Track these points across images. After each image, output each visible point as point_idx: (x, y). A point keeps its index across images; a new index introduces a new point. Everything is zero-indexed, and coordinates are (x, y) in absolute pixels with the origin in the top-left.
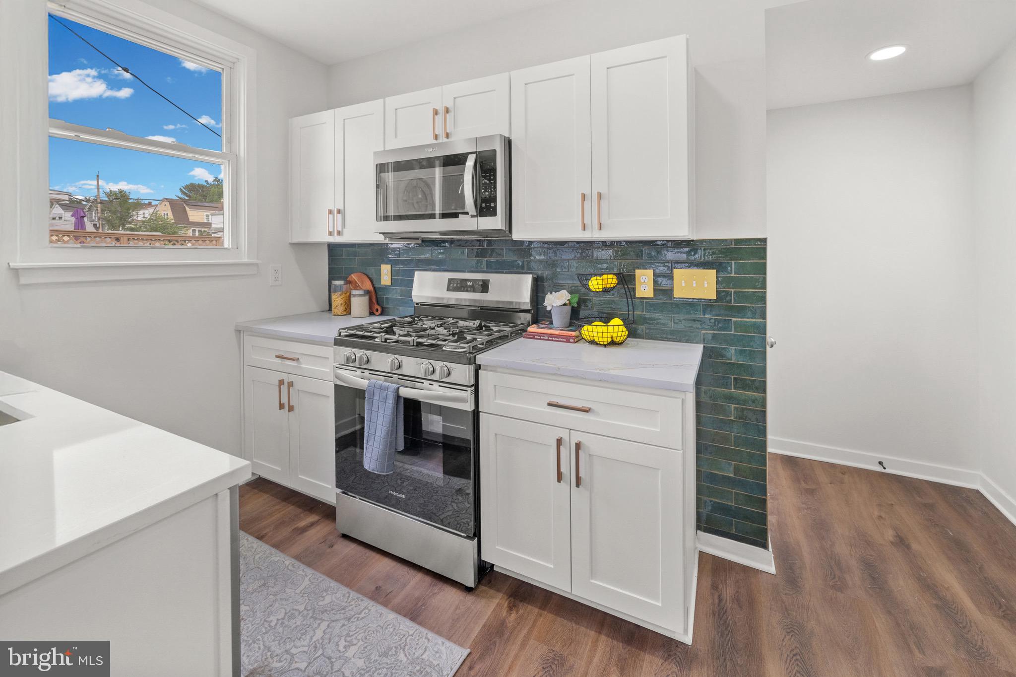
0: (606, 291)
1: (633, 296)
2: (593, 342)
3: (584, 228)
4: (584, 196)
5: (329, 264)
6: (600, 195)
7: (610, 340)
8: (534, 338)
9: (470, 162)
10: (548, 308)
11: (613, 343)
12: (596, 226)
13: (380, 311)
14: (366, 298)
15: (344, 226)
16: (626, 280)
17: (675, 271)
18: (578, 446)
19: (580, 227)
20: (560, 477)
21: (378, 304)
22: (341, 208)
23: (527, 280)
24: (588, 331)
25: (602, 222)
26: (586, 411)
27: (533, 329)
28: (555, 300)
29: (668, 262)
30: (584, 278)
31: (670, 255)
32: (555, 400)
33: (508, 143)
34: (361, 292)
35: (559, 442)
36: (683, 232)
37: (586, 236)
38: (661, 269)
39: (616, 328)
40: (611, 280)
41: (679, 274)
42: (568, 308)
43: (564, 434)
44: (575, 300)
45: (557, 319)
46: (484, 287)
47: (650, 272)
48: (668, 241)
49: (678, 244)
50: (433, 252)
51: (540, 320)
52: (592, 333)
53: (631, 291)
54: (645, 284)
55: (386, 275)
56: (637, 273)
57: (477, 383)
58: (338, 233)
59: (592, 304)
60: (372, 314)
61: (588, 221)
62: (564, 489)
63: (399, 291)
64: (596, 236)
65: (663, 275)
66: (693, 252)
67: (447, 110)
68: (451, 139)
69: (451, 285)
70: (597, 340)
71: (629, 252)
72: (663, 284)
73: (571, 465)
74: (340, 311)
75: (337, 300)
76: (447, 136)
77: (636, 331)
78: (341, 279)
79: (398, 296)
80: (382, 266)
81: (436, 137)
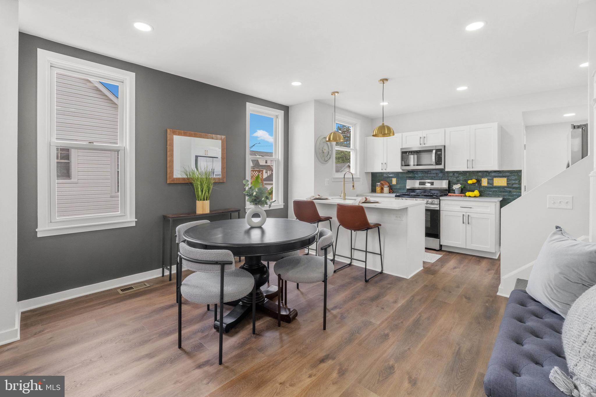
0: (473, 184)
1: (481, 185)
2: (470, 196)
3: (468, 168)
4: (468, 160)
5: (372, 178)
6: (472, 160)
7: (475, 195)
8: (451, 196)
9: (434, 152)
10: (454, 189)
11: (475, 197)
12: (471, 167)
13: (392, 192)
14: (388, 188)
15: (387, 167)
16: (479, 181)
17: (494, 178)
18: (468, 215)
19: (467, 168)
20: (463, 223)
21: (391, 190)
22: (386, 162)
23: (446, 182)
24: (468, 194)
25: (473, 166)
26: (471, 208)
27: (449, 194)
28: (457, 187)
29: (492, 176)
30: (466, 181)
31: (493, 174)
32: (461, 206)
33: (445, 146)
34: (387, 186)
35: (463, 215)
36: (496, 168)
37: (469, 170)
38: (490, 178)
39: (476, 193)
40: (474, 181)
41: (495, 179)
42: (460, 189)
43: (464, 213)
44: (463, 186)
45: (456, 191)
46: (432, 184)
47: (486, 179)
48: (492, 171)
49: (495, 172)
50: (412, 174)
51: (451, 191)
52: (469, 194)
53: (481, 184)
54: (485, 182)
55: (394, 181)
56: (482, 179)
57: (440, 204)
58: (385, 169)
59: (468, 187)
60: (390, 193)
61: (469, 166)
62: (464, 225)
63: (399, 185)
64: (471, 170)
65: (491, 180)
66: (500, 174)
67: (424, 137)
68: (426, 145)
69: (421, 183)
70: (471, 196)
71: (480, 174)
72: (490, 182)
73: (467, 220)
74: (379, 192)
75: (378, 189)
76: (424, 144)
77: (482, 194)
78: (379, 183)
79: (399, 187)
80: (392, 179)
81: (420, 144)
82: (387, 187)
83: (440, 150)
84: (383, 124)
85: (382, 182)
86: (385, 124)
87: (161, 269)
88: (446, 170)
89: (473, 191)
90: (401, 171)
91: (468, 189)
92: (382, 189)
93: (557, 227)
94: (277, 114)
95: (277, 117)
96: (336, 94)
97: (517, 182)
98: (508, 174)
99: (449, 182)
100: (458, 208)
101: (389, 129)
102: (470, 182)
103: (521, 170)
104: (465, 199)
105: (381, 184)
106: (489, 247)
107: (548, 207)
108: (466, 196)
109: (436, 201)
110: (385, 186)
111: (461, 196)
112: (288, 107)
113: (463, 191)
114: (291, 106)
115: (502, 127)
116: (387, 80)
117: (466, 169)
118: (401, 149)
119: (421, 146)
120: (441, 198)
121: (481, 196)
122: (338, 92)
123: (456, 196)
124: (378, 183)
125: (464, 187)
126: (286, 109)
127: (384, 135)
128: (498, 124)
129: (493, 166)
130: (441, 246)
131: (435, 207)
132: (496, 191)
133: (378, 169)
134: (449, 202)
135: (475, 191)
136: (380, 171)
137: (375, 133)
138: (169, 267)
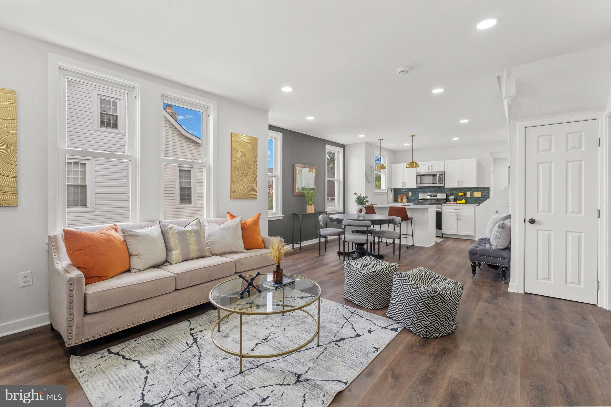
0: (462, 195)
2: (460, 203)
4: (458, 181)
5: (394, 193)
6: (461, 181)
9: (438, 175)
10: (450, 199)
11: (463, 203)
12: (460, 185)
14: (406, 199)
16: (465, 194)
18: (459, 214)
20: (456, 219)
21: (408, 200)
22: (406, 182)
23: (445, 194)
24: (458, 202)
25: (462, 185)
26: (460, 210)
27: (447, 202)
28: (452, 198)
30: (457, 194)
31: (473, 190)
32: (455, 209)
33: (444, 172)
34: (405, 198)
35: (456, 214)
37: (459, 187)
39: (464, 201)
40: (462, 194)
41: (474, 193)
43: (456, 213)
45: (451, 201)
46: (436, 196)
47: (469, 193)
48: (473, 188)
49: (475, 188)
50: (424, 190)
51: (448, 201)
53: (466, 196)
54: (468, 195)
55: (410, 194)
56: (467, 193)
57: (442, 208)
58: (405, 186)
59: (459, 198)
60: (407, 202)
61: (459, 185)
62: (457, 220)
63: (414, 197)
64: (460, 187)
65: (472, 193)
66: (477, 189)
67: (431, 166)
68: (433, 171)
69: (432, 195)
71: (465, 189)
72: (472, 194)
73: (458, 217)
74: (400, 202)
75: (399, 199)
76: (431, 170)
77: (467, 202)
78: (399, 195)
80: (409, 193)
81: (429, 170)
83: (442, 174)
84: (412, 161)
85: (401, 195)
86: (414, 161)
87: (292, 244)
88: (445, 187)
89: (462, 200)
90: (416, 187)
91: (459, 199)
92: (402, 200)
93: (496, 211)
94: (339, 150)
95: (339, 152)
96: (381, 140)
97: (486, 194)
98: (482, 190)
99: (447, 194)
100: (453, 211)
101: (416, 163)
102: (460, 194)
103: (489, 187)
104: (457, 205)
105: (401, 196)
106: (471, 233)
107: (497, 205)
108: (457, 203)
109: (440, 206)
110: (404, 198)
111: (455, 203)
112: (345, 145)
113: (455, 200)
114: (347, 145)
115: (478, 161)
116: (414, 135)
117: (457, 187)
118: (416, 173)
119: (429, 171)
120: (442, 204)
121: (466, 203)
122: (382, 140)
123: (451, 203)
125: (456, 198)
126: (343, 146)
127: (413, 167)
128: (476, 159)
129: (474, 185)
130: (442, 234)
131: (440, 210)
132: (475, 200)
133: (399, 186)
134: (448, 207)
136: (401, 187)
137: (408, 166)
138: (300, 243)
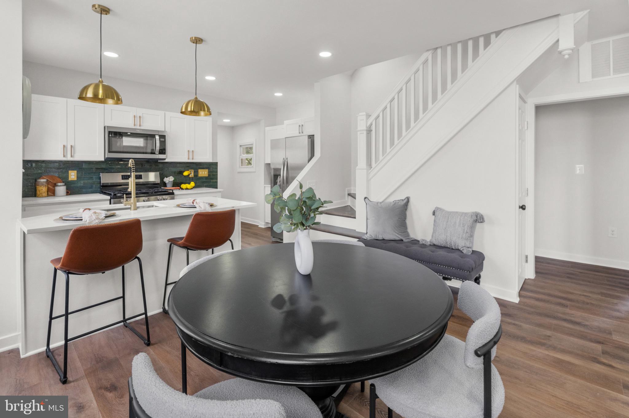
4: (189, 151)
6: (193, 151)
9: (157, 138)
11: (192, 188)
15: (74, 153)
19: (187, 159)
21: (70, 189)
22: (73, 144)
24: (183, 186)
25: (193, 157)
28: (169, 180)
30: (181, 173)
34: (62, 184)
40: (189, 172)
41: (200, 171)
42: (174, 182)
44: (177, 179)
45: (168, 185)
46: (140, 177)
47: (193, 171)
52: (187, 186)
54: (192, 174)
55: (73, 175)
58: (71, 156)
61: (189, 157)
63: (82, 182)
64: (191, 160)
67: (140, 117)
68: (142, 128)
69: (124, 177)
70: (188, 188)
74: (45, 194)
75: (43, 189)
76: (140, 126)
79: (82, 185)
80: (70, 172)
81: (135, 125)
82: (64, 185)
83: (164, 137)
84: (196, 98)
85: (48, 177)
89: (189, 183)
91: (184, 181)
92: (51, 190)
98: (208, 166)
102: (186, 174)
103: (217, 162)
104: (182, 191)
105: (48, 180)
110: (56, 184)
111: (178, 189)
118: (106, 127)
119: (136, 127)
121: (198, 187)
124: (42, 180)
125: (179, 180)
128: (212, 119)
129: (209, 159)
132: (205, 181)
133: (54, 155)
135: (191, 183)
136: (60, 158)
137: (191, 109)
